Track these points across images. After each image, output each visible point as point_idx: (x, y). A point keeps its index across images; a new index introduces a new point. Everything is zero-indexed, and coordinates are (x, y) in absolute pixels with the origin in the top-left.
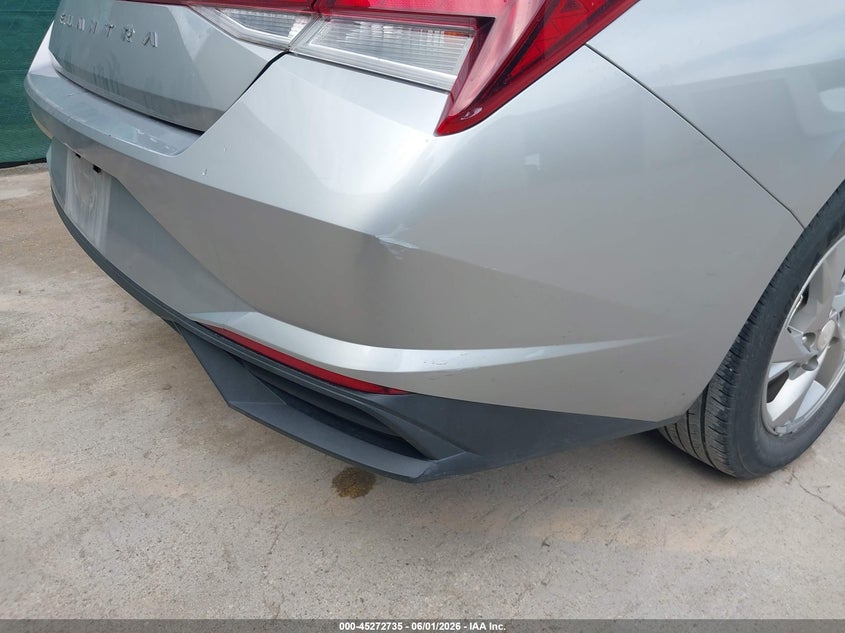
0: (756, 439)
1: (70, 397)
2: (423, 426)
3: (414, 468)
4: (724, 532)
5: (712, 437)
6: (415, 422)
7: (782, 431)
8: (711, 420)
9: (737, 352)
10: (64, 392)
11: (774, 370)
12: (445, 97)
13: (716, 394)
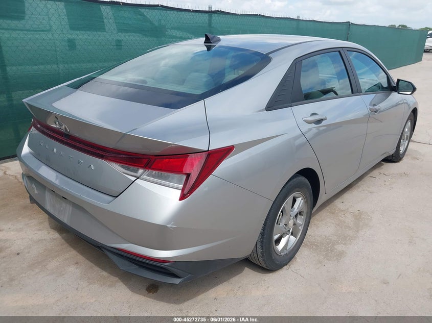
0: (274, 258)
1: (40, 271)
2: (179, 269)
3: (177, 281)
4: (268, 288)
5: (261, 259)
6: (177, 269)
7: (283, 254)
8: (259, 254)
9: (262, 234)
10: (37, 270)
11: (276, 237)
12: (180, 191)
13: (259, 246)
